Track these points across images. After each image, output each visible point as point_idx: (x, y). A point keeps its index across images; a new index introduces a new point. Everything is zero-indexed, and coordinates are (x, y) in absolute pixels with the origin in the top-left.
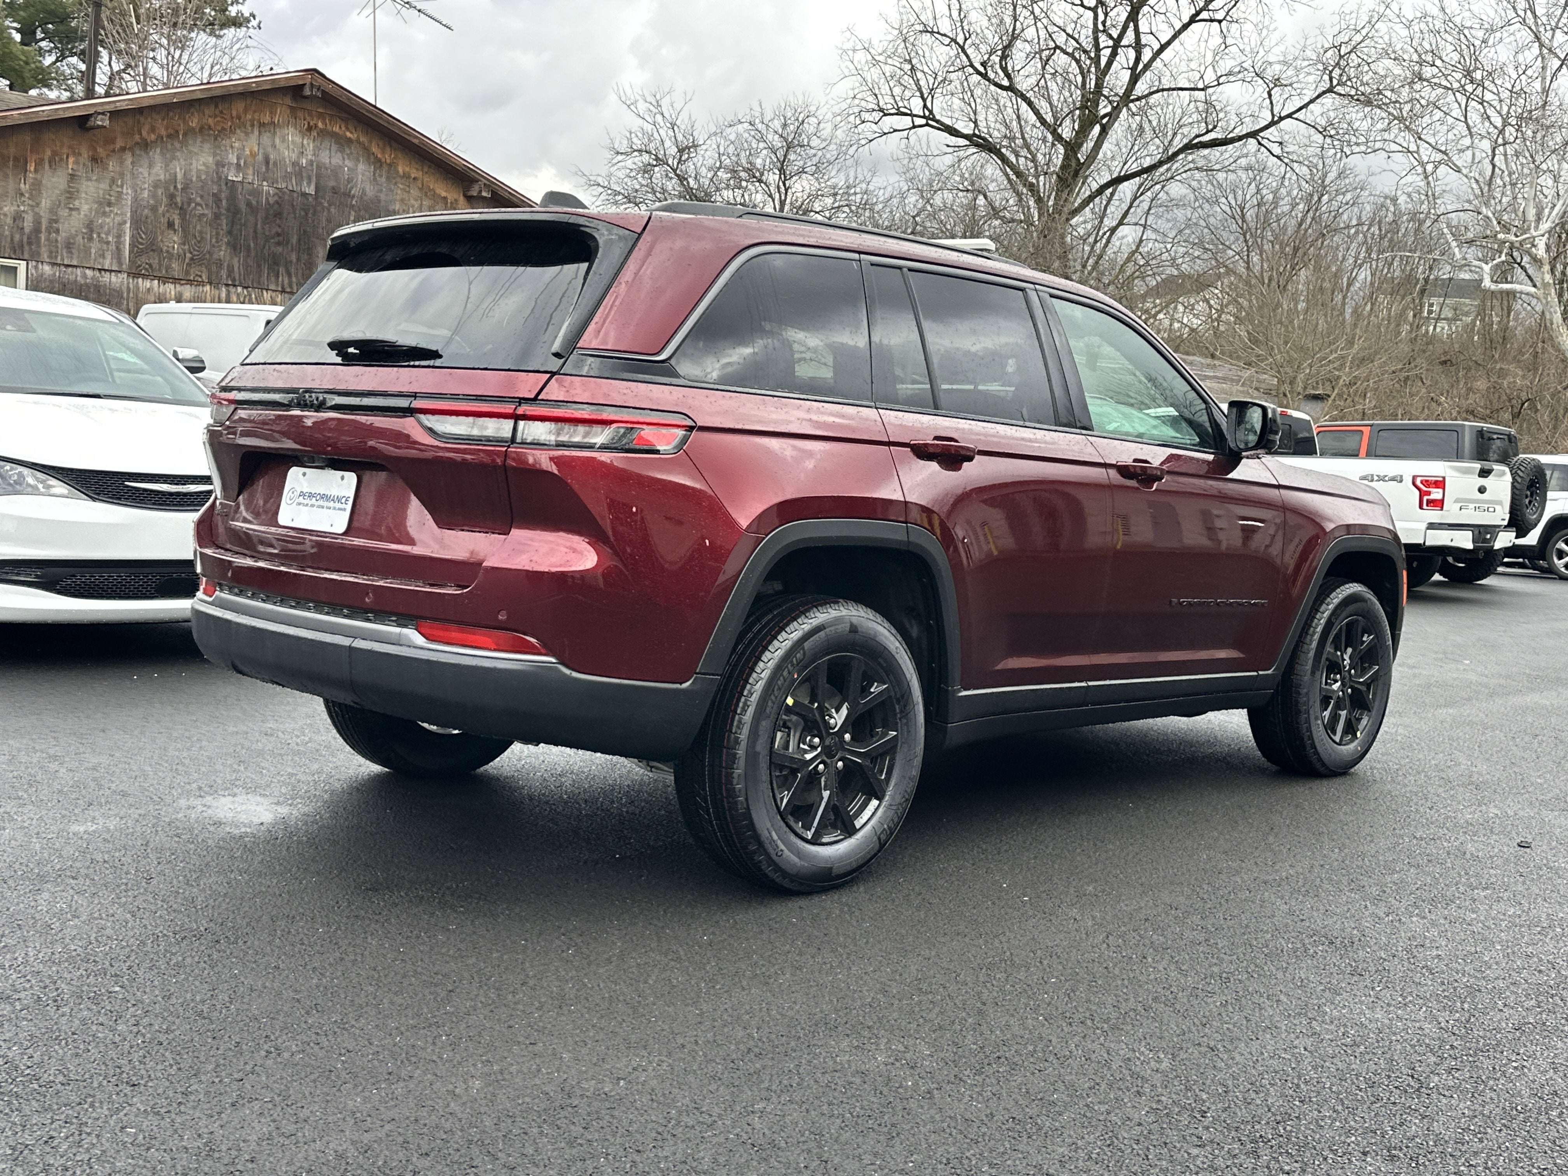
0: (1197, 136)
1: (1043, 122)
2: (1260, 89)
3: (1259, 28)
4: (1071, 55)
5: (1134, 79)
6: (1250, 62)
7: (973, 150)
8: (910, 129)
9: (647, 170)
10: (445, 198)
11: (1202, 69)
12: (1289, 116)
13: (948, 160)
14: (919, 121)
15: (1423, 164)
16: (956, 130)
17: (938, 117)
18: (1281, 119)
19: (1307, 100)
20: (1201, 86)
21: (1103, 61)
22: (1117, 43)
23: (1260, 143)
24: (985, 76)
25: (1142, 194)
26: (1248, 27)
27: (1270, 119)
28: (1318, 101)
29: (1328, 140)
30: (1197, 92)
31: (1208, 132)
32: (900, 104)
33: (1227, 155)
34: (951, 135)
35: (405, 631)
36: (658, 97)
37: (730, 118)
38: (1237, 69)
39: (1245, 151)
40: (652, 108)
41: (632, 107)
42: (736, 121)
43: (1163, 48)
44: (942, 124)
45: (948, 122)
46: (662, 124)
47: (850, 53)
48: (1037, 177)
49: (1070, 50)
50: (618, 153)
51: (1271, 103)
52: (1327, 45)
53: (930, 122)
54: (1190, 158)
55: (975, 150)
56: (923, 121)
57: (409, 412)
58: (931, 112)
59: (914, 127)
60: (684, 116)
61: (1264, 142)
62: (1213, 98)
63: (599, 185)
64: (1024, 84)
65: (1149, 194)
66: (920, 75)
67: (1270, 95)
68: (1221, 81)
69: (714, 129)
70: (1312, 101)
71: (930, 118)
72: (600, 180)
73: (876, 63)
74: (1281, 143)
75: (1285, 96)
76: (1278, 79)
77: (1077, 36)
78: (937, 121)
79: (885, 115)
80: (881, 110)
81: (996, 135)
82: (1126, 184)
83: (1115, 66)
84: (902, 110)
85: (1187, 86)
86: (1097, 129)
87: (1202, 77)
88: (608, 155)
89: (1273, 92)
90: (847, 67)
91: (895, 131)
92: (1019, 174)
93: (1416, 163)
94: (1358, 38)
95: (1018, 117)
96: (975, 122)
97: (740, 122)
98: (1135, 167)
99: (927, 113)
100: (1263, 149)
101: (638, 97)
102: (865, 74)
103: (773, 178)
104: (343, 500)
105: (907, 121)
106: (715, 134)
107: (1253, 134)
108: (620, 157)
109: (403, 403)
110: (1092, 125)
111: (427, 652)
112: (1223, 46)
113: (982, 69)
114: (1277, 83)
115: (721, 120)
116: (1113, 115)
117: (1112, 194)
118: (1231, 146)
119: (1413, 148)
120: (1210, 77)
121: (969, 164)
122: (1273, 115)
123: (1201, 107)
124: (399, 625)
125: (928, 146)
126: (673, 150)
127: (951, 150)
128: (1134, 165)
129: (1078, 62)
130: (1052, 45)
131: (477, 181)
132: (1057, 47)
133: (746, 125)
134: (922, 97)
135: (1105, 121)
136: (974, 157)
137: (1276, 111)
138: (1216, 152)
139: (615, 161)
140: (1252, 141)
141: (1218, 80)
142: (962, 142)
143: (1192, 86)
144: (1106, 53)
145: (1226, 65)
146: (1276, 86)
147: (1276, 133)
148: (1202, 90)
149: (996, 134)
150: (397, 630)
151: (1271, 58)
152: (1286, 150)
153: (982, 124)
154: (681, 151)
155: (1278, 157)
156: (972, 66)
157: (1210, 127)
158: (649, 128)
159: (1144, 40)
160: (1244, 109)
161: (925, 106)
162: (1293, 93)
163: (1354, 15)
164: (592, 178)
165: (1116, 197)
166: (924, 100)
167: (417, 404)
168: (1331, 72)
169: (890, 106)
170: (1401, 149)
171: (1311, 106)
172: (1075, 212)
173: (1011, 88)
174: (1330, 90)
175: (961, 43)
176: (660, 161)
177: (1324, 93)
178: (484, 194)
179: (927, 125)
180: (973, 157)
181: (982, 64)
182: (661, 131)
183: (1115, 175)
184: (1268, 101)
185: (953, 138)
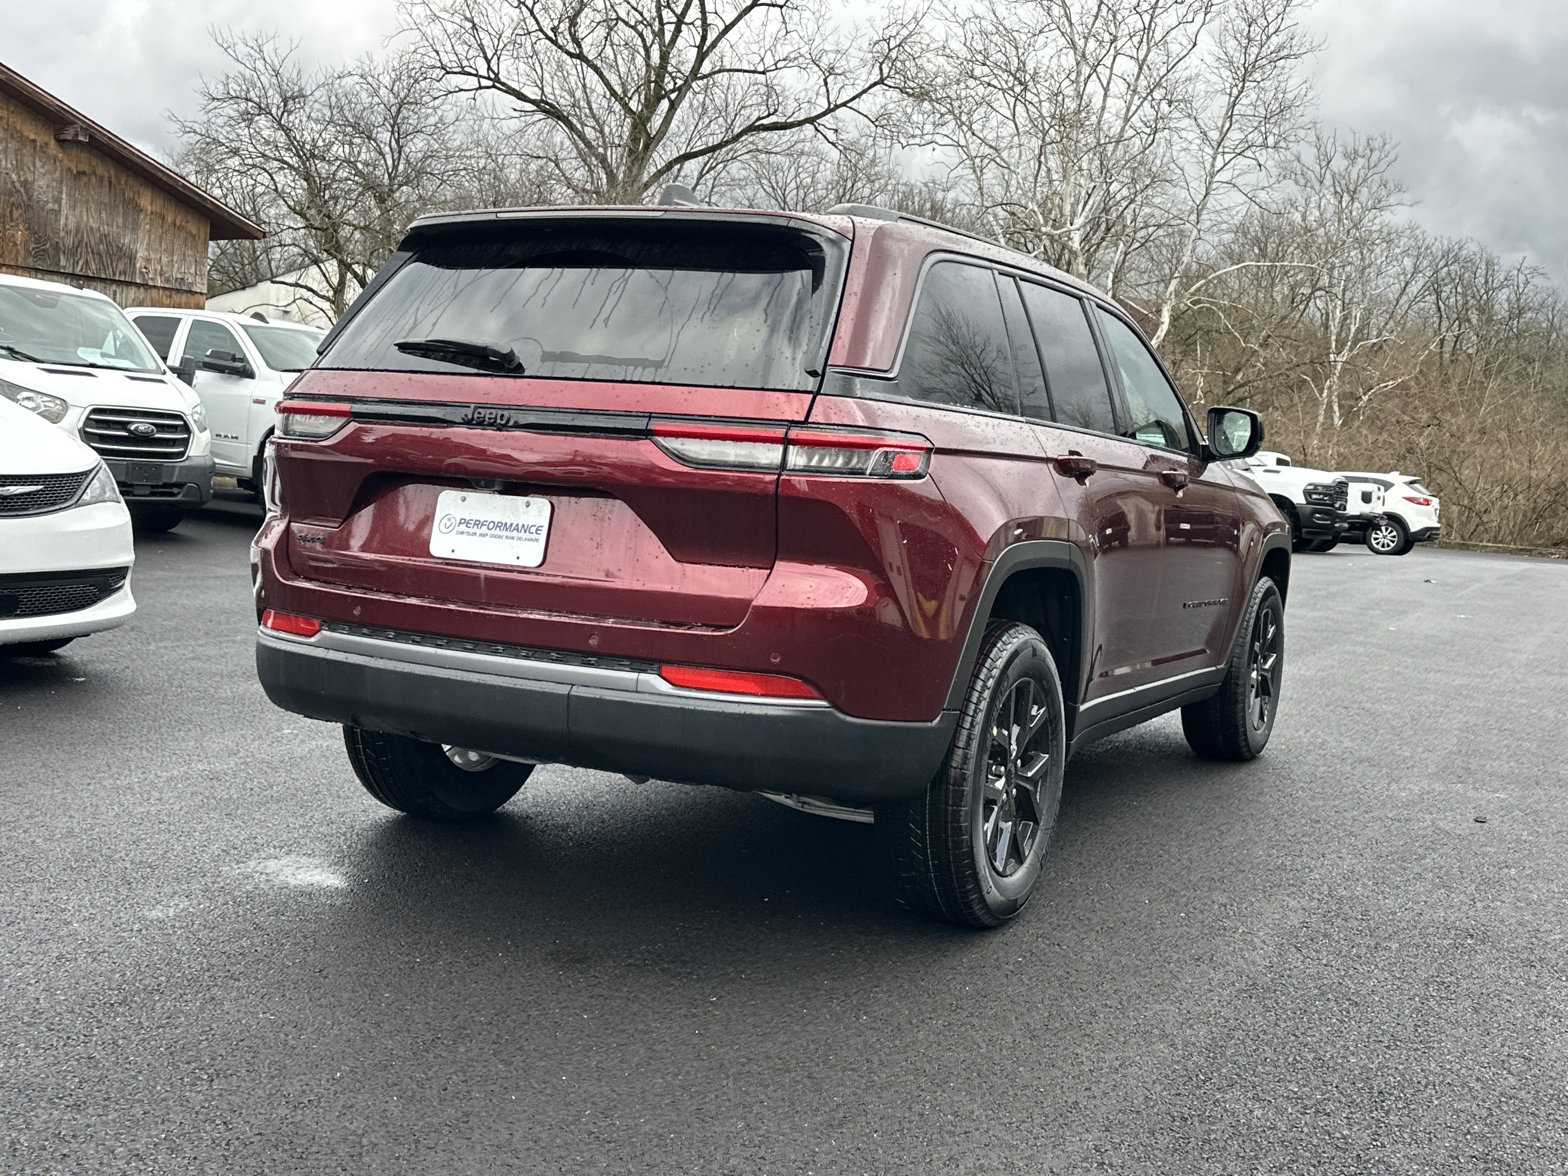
0: (759, 119)
1: (613, 93)
2: (816, 76)
3: (819, 17)
4: (634, 28)
5: (701, 57)
6: (807, 48)
7: (541, 116)
8: (477, 89)
9: (247, 118)
10: (34, 141)
11: (762, 52)
12: (844, 104)
13: (515, 124)
14: (485, 83)
15: (972, 159)
16: (523, 94)
17: (503, 80)
18: (837, 107)
19: (860, 90)
20: (760, 68)
21: (668, 37)
22: (680, 20)
23: (817, 129)
24: (555, 42)
25: (708, 172)
26: (807, 14)
27: (826, 107)
28: (870, 91)
29: (879, 130)
30: (756, 75)
31: (769, 115)
32: (465, 63)
33: (785, 139)
34: (519, 98)
35: (643, 676)
36: (260, 41)
37: (339, 69)
38: (792, 56)
39: (802, 136)
40: (252, 52)
41: (229, 50)
42: (346, 72)
43: (728, 28)
44: (509, 87)
45: (515, 85)
46: (263, 70)
47: (409, 6)
48: (605, 149)
49: (632, 23)
50: (214, 99)
51: (828, 91)
52: (876, 38)
53: (497, 85)
54: (751, 139)
55: (542, 117)
56: (490, 83)
57: (647, 434)
58: (497, 75)
59: (481, 88)
60: (288, 64)
61: (821, 128)
62: (775, 82)
63: (195, 132)
64: (590, 53)
65: (712, 172)
66: (482, 34)
67: (826, 84)
68: (779, 65)
69: (323, 80)
70: (865, 91)
71: (496, 81)
72: (196, 127)
73: (435, 18)
74: (836, 131)
75: (840, 85)
76: (832, 68)
77: (640, 8)
78: (503, 84)
79: (448, 73)
80: (443, 67)
81: (564, 102)
82: (693, 161)
83: (680, 42)
84: (467, 69)
85: (746, 68)
86: (665, 104)
87: (762, 60)
88: (203, 101)
89: (829, 80)
90: (405, 20)
91: (461, 90)
92: (587, 143)
93: (965, 157)
94: (905, 32)
95: (584, 86)
96: (542, 89)
97: (350, 74)
98: (699, 146)
99: (492, 76)
100: (819, 135)
101: (236, 40)
102: (423, 29)
103: (384, 136)
104: (533, 530)
105: (473, 82)
106: (323, 85)
107: (811, 120)
108: (216, 103)
109: (640, 424)
110: (659, 99)
111: (678, 700)
112: (783, 32)
113: (551, 34)
114: (831, 70)
115: (330, 70)
116: (681, 91)
117: (679, 171)
118: (788, 131)
119: (962, 142)
120: (769, 61)
121: (535, 131)
122: (829, 103)
123: (763, 90)
124: (633, 670)
125: (494, 109)
126: (277, 100)
127: (517, 114)
128: (699, 143)
129: (641, 35)
130: (614, 16)
131: (73, 123)
132: (618, 18)
133: (357, 78)
134: (486, 57)
135: (673, 96)
136: (541, 122)
137: (832, 99)
138: (774, 135)
139: (209, 107)
140: (809, 127)
141: (776, 64)
142: (529, 107)
143: (752, 68)
144: (669, 29)
145: (783, 51)
146: (831, 74)
147: (831, 121)
148: (763, 73)
149: (562, 101)
150: (634, 676)
151: (827, 47)
152: (841, 137)
153: (548, 90)
154: (285, 101)
155: (833, 144)
156: (541, 30)
157: (772, 111)
158: (248, 73)
159: (711, 19)
160: (802, 95)
161: (489, 68)
162: (847, 82)
163: (901, 10)
164: (186, 124)
165: (682, 173)
166: (488, 61)
167: (655, 425)
168: (881, 64)
169: (455, 65)
170: (951, 142)
171: (864, 96)
172: (646, 186)
173: (581, 56)
174: (881, 81)
175: (530, 6)
176: (264, 110)
177: (875, 84)
178: (81, 138)
179: (494, 86)
180: (538, 125)
181: (552, 29)
182: (262, 78)
183: (682, 152)
184: (824, 89)
185: (519, 102)
